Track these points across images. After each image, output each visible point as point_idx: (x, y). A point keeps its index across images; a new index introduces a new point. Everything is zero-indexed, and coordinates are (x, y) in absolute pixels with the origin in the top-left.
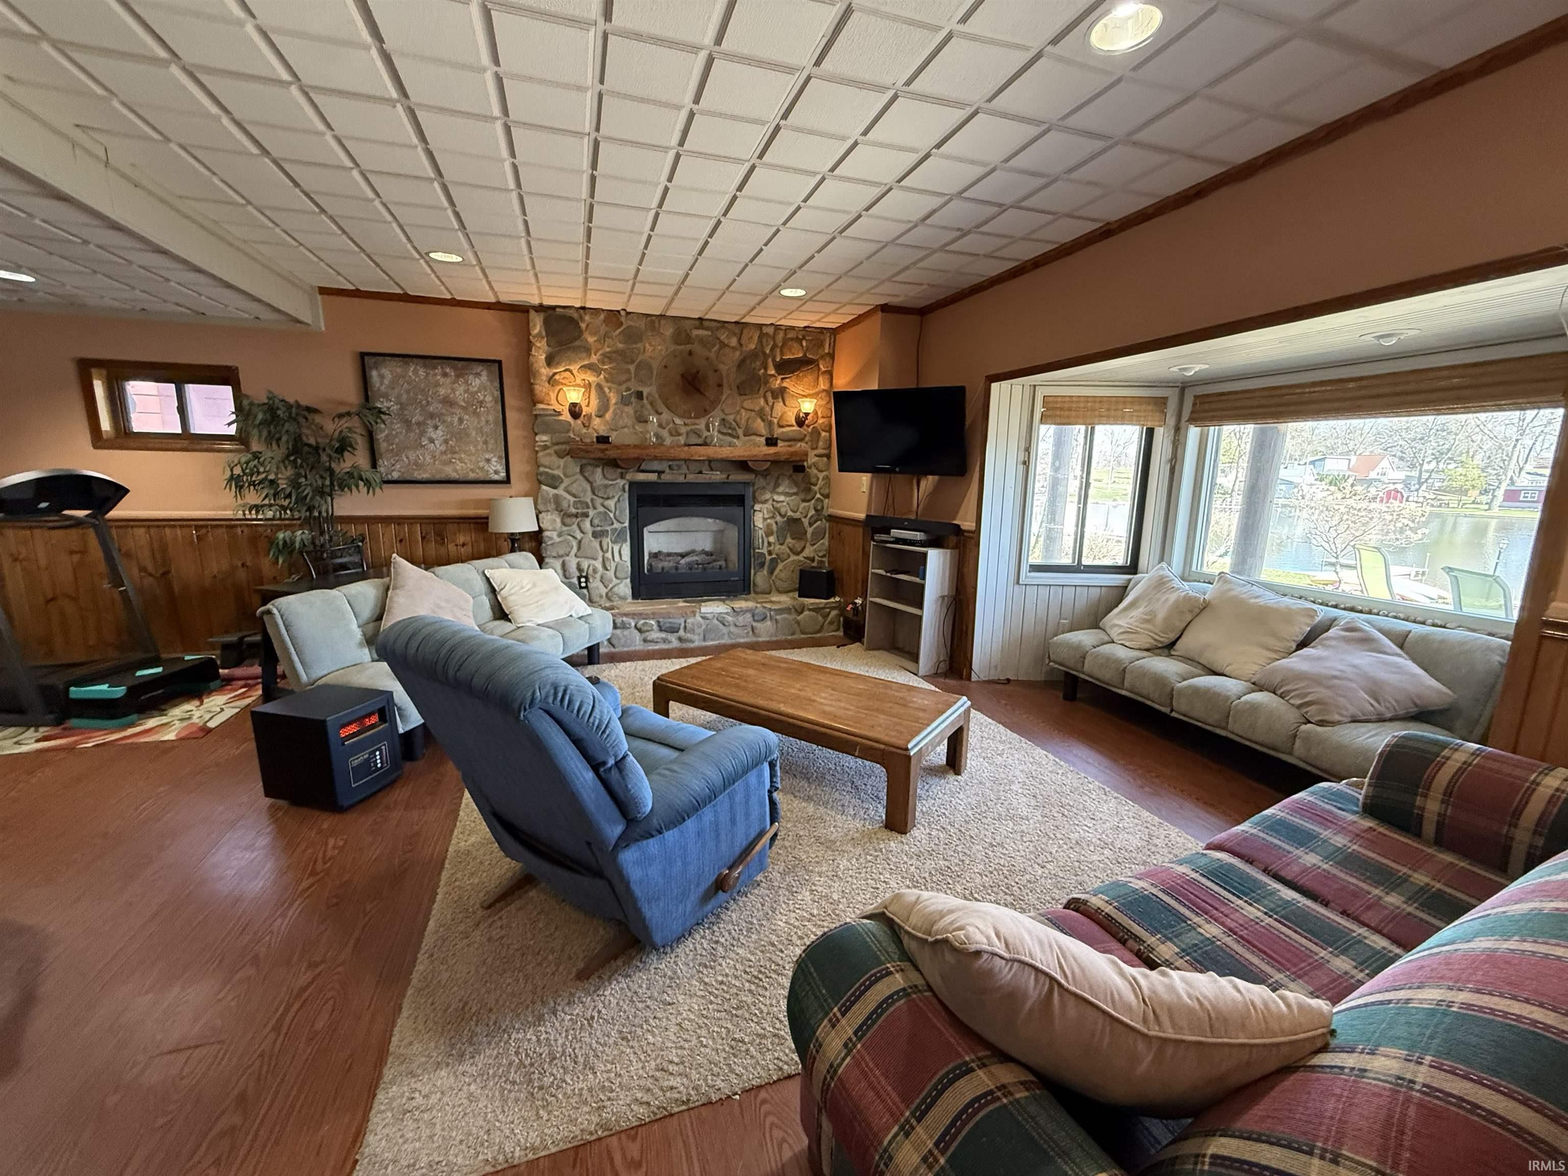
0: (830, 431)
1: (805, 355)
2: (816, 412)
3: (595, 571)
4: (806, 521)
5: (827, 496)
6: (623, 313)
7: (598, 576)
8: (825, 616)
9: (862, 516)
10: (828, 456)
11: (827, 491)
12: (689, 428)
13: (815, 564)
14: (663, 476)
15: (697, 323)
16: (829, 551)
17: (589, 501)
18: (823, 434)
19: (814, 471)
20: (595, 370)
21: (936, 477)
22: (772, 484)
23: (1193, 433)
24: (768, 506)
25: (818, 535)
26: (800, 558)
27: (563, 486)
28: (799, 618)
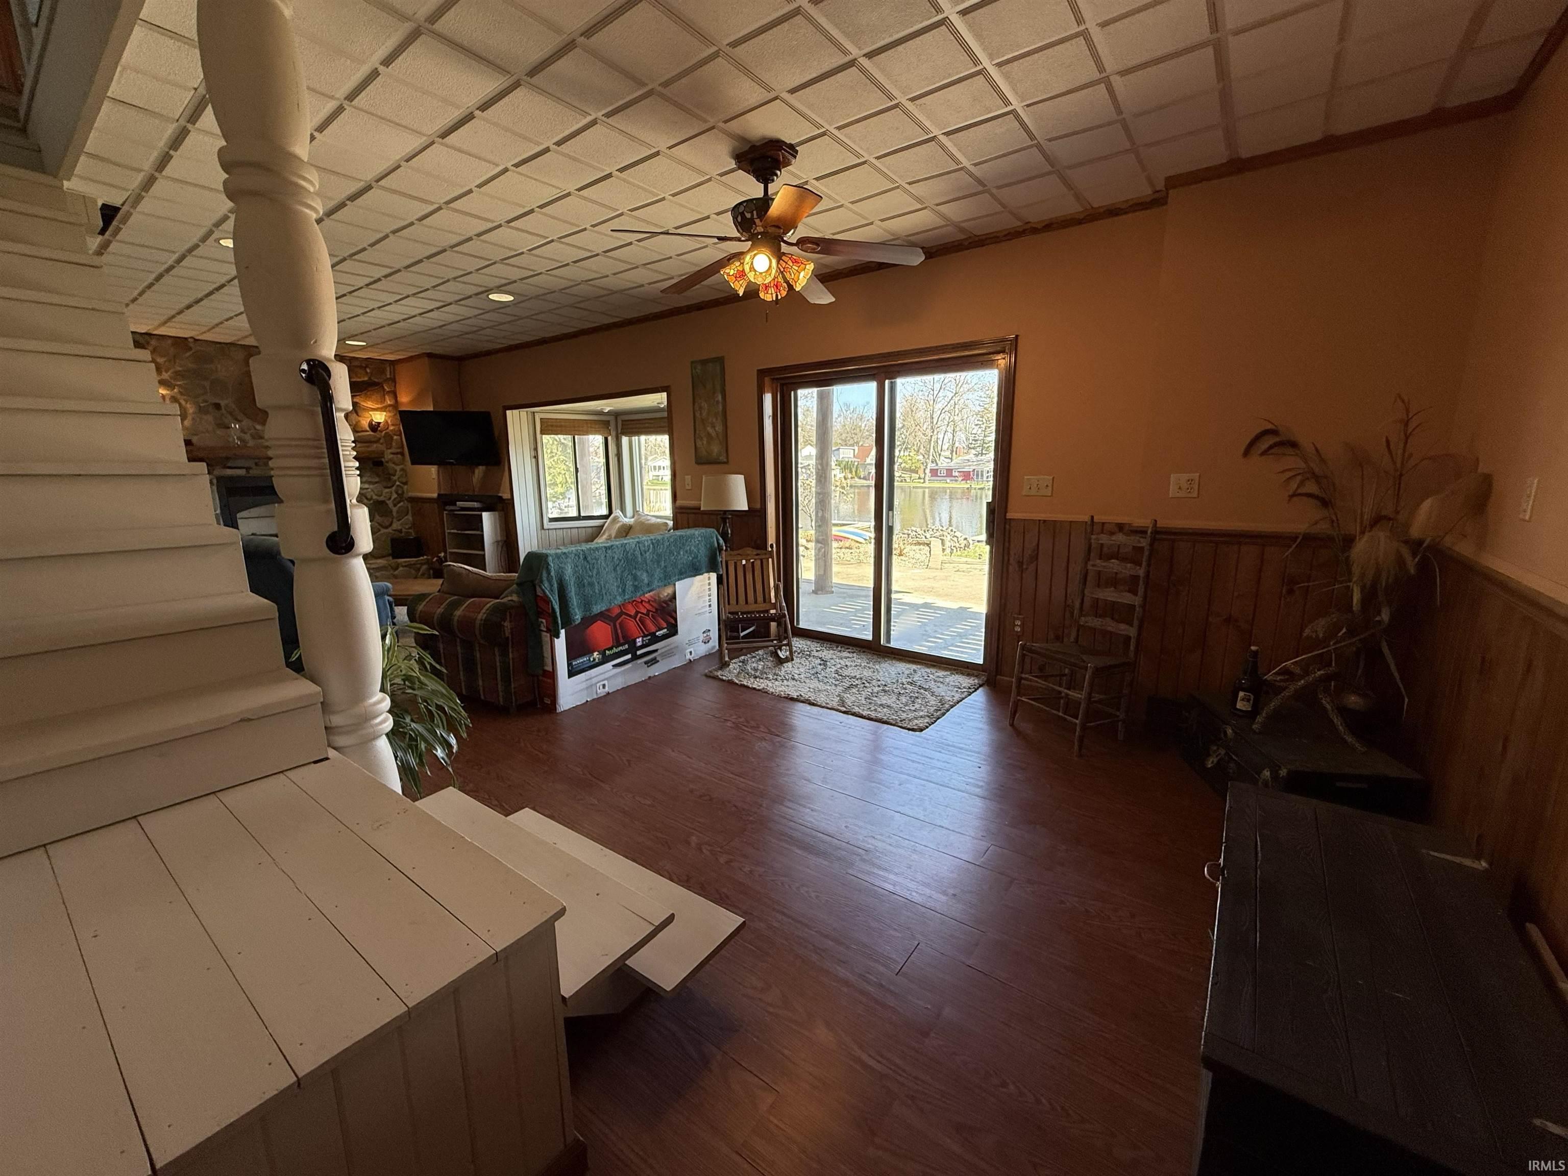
0: (400, 435)
1: (370, 378)
2: (386, 422)
4: (390, 503)
5: (405, 483)
6: (190, 340)
8: (419, 570)
9: (435, 495)
10: (402, 454)
11: (404, 480)
13: (403, 534)
14: (251, 471)
16: (414, 525)
18: (395, 437)
19: (391, 465)
20: (169, 386)
21: (484, 467)
23: (625, 440)
25: (403, 513)
26: (389, 530)
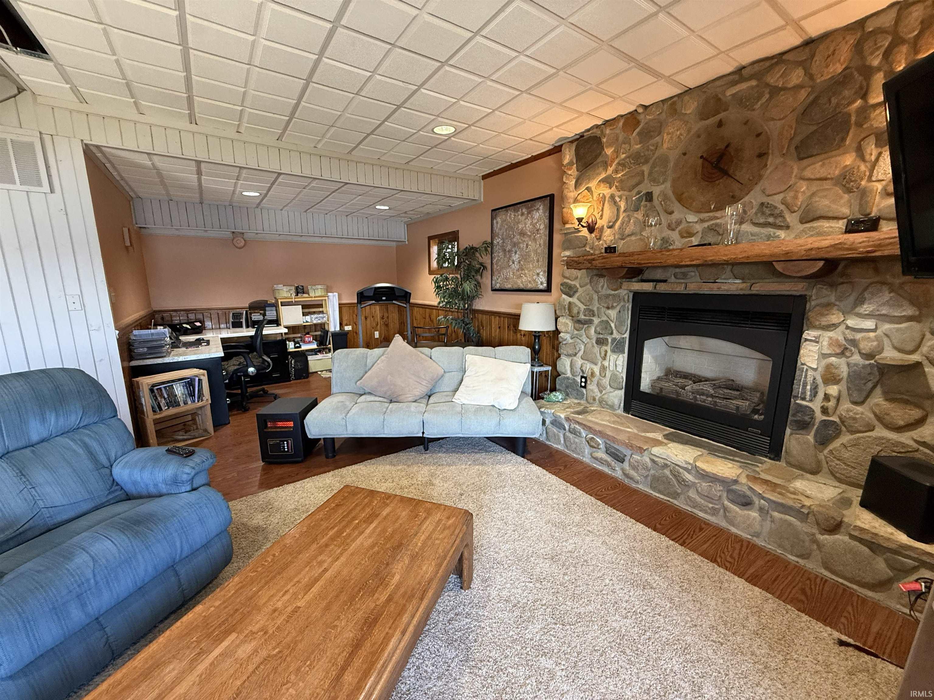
3: (593, 374)
6: (640, 110)
7: (595, 380)
12: (706, 225)
15: (736, 77)
17: (595, 309)
20: (609, 182)
22: (852, 299)
24: (837, 335)
27: (577, 295)
28: (821, 538)
